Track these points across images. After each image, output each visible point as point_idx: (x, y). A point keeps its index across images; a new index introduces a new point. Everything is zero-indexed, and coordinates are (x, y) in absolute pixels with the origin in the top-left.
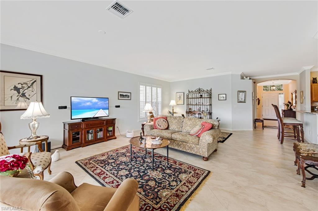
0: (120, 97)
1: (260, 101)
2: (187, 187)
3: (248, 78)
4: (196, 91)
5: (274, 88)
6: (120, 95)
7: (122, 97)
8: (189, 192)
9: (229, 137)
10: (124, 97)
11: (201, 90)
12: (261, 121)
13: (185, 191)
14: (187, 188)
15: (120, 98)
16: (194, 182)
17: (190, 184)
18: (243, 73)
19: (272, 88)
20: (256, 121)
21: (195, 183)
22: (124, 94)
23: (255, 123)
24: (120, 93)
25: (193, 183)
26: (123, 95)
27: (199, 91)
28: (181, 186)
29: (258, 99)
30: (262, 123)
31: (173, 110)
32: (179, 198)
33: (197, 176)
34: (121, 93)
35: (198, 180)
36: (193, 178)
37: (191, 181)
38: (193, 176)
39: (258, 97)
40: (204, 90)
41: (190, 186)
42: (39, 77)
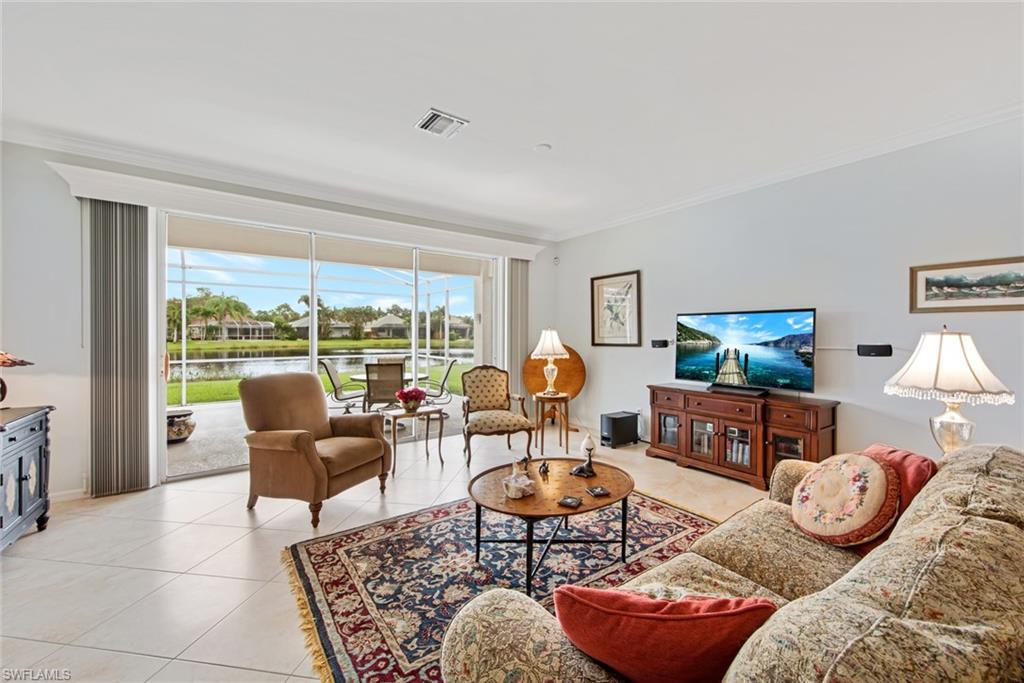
0: (927, 298)
2: (347, 614)
6: (929, 284)
7: (950, 296)
8: (327, 608)
10: (966, 296)
13: (336, 601)
14: (341, 610)
15: (922, 303)
16: (351, 639)
17: (352, 626)
21: (345, 641)
22: (972, 275)
24: (922, 276)
25: (350, 636)
26: (958, 284)
28: (362, 601)
32: (327, 584)
33: (375, 668)
34: (939, 275)
35: (353, 658)
36: (375, 648)
37: (362, 632)
38: (384, 655)
41: (341, 622)
42: (635, 275)
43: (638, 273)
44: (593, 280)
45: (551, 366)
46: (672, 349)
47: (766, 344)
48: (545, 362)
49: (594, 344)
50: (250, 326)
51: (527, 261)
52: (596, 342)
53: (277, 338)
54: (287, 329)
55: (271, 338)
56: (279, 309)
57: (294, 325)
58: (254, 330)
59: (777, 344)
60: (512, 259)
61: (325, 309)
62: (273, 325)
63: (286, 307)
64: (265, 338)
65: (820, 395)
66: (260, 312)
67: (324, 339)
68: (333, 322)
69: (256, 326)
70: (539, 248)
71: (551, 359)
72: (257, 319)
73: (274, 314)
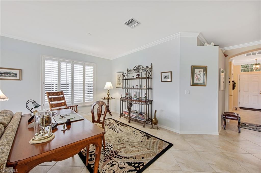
1: (236, 84)
3: (212, 44)
4: (135, 68)
5: (258, 66)
9: (167, 151)
11: (140, 68)
12: (236, 118)
18: (201, 33)
19: (254, 66)
20: (226, 116)
23: (225, 120)
27: (138, 68)
29: (233, 82)
30: (237, 121)
31: (108, 95)
39: (233, 79)
40: (143, 68)
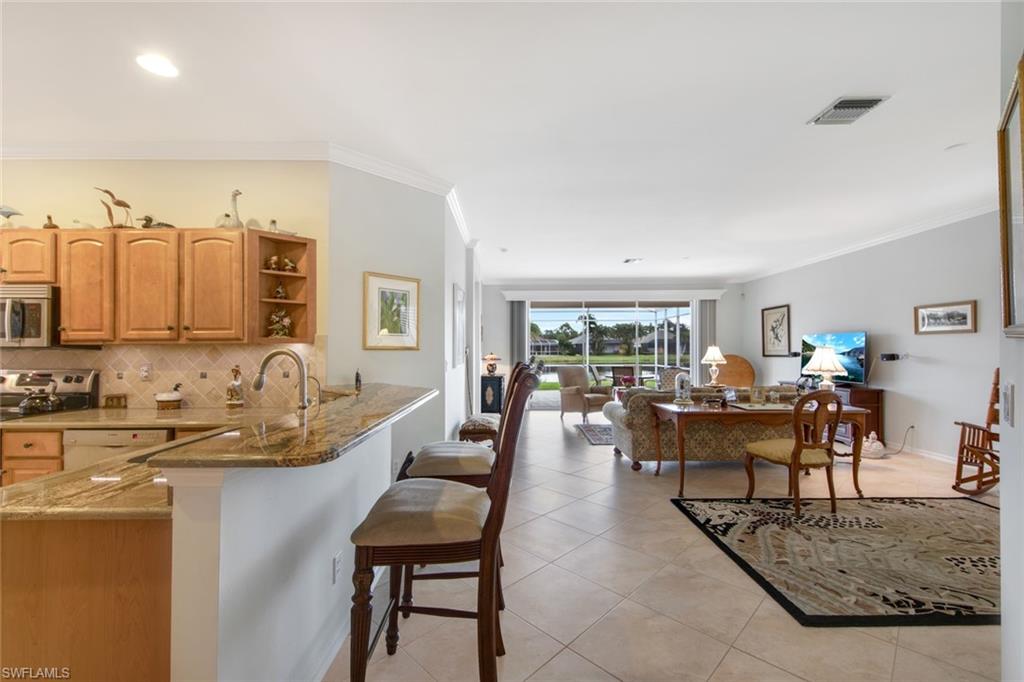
0: (923, 326)
6: (925, 317)
7: (932, 324)
10: (938, 324)
15: (921, 329)
22: (943, 311)
24: (921, 312)
26: (936, 317)
34: (929, 312)
42: (786, 309)
43: (788, 306)
44: (763, 311)
45: (714, 368)
46: (800, 358)
47: (843, 354)
48: (711, 366)
49: (764, 355)
50: (541, 344)
51: (715, 301)
52: (766, 353)
53: (560, 354)
54: (568, 346)
55: (556, 354)
56: (562, 328)
57: (574, 341)
58: (544, 347)
59: (849, 353)
60: (702, 301)
61: (597, 327)
62: (557, 342)
63: (567, 326)
64: (552, 354)
65: (874, 386)
66: (547, 331)
67: (598, 355)
68: (605, 339)
69: (545, 344)
70: (721, 292)
71: (714, 364)
72: (545, 337)
73: (558, 332)
